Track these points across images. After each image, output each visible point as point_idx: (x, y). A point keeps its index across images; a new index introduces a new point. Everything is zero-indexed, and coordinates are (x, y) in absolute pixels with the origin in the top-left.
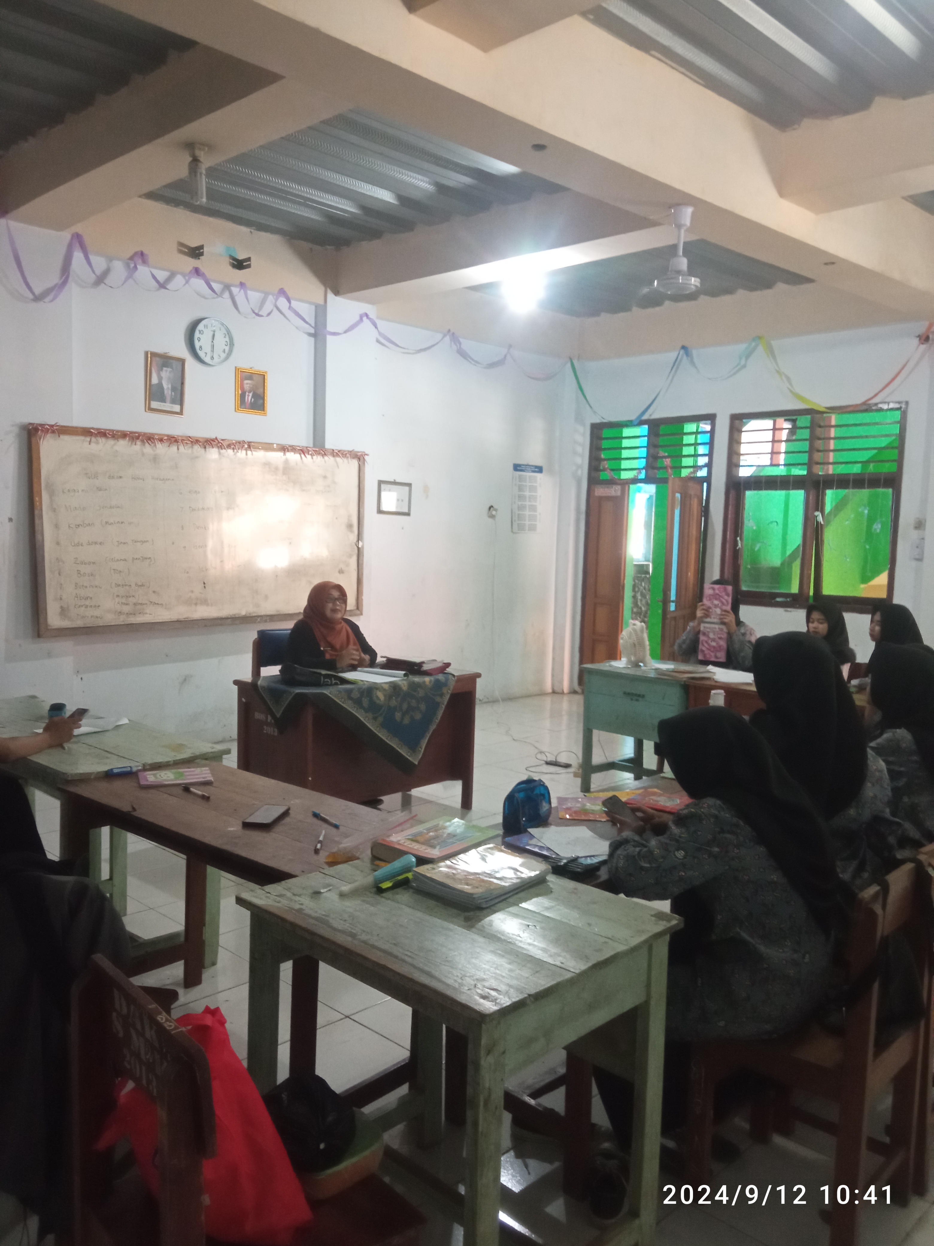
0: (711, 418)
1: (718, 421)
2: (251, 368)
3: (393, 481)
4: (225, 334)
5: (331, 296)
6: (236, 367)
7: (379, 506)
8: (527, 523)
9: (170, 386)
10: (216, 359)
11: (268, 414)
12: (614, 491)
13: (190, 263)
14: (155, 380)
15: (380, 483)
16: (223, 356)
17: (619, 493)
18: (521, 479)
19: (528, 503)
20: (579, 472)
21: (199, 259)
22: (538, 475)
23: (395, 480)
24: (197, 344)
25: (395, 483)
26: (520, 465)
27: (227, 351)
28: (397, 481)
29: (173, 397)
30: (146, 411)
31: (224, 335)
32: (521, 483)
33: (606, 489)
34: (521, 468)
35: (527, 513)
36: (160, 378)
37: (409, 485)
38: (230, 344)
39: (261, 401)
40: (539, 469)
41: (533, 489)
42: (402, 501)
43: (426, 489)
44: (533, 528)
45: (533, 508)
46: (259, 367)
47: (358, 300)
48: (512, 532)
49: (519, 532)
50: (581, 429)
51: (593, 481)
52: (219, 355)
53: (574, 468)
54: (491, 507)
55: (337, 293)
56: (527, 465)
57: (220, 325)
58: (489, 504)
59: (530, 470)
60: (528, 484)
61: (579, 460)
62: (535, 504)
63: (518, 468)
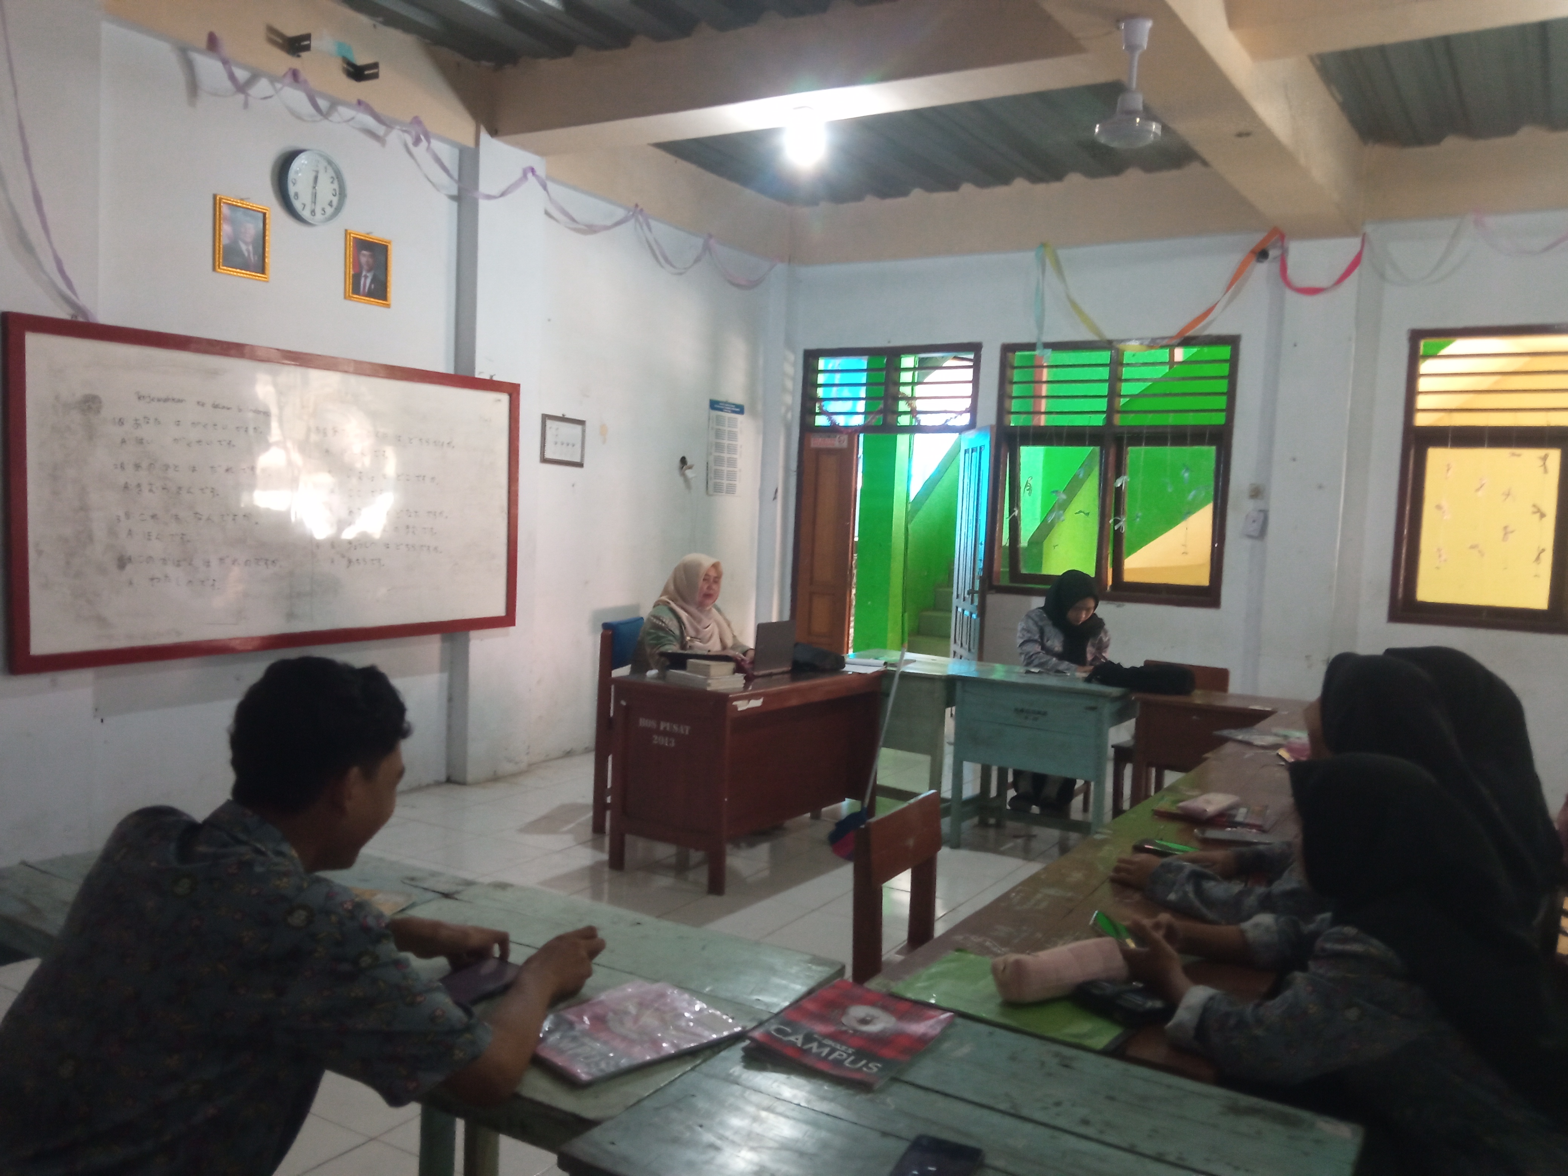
2: (368, 234)
3: (561, 416)
4: (332, 177)
5: (485, 136)
6: (346, 231)
7: (544, 452)
8: (725, 482)
10: (319, 215)
12: (839, 442)
13: (283, 61)
15: (545, 418)
16: (329, 211)
17: (845, 445)
18: (719, 421)
20: (789, 416)
21: (299, 56)
22: (739, 417)
23: (563, 415)
24: (292, 190)
25: (563, 419)
26: (717, 402)
27: (335, 203)
28: (566, 416)
31: (331, 180)
32: (718, 427)
33: (827, 439)
34: (719, 407)
35: (725, 469)
37: (581, 423)
38: (340, 194)
40: (739, 409)
41: (733, 436)
43: (604, 430)
44: (731, 490)
45: (732, 463)
46: (378, 234)
47: (523, 147)
48: (707, 493)
49: (715, 493)
50: (791, 357)
51: (807, 428)
52: (323, 210)
53: (783, 410)
54: (683, 461)
55: (494, 132)
56: (726, 403)
57: (325, 164)
58: (681, 457)
59: (729, 410)
60: (727, 429)
61: (788, 399)
62: (735, 456)
63: (716, 406)
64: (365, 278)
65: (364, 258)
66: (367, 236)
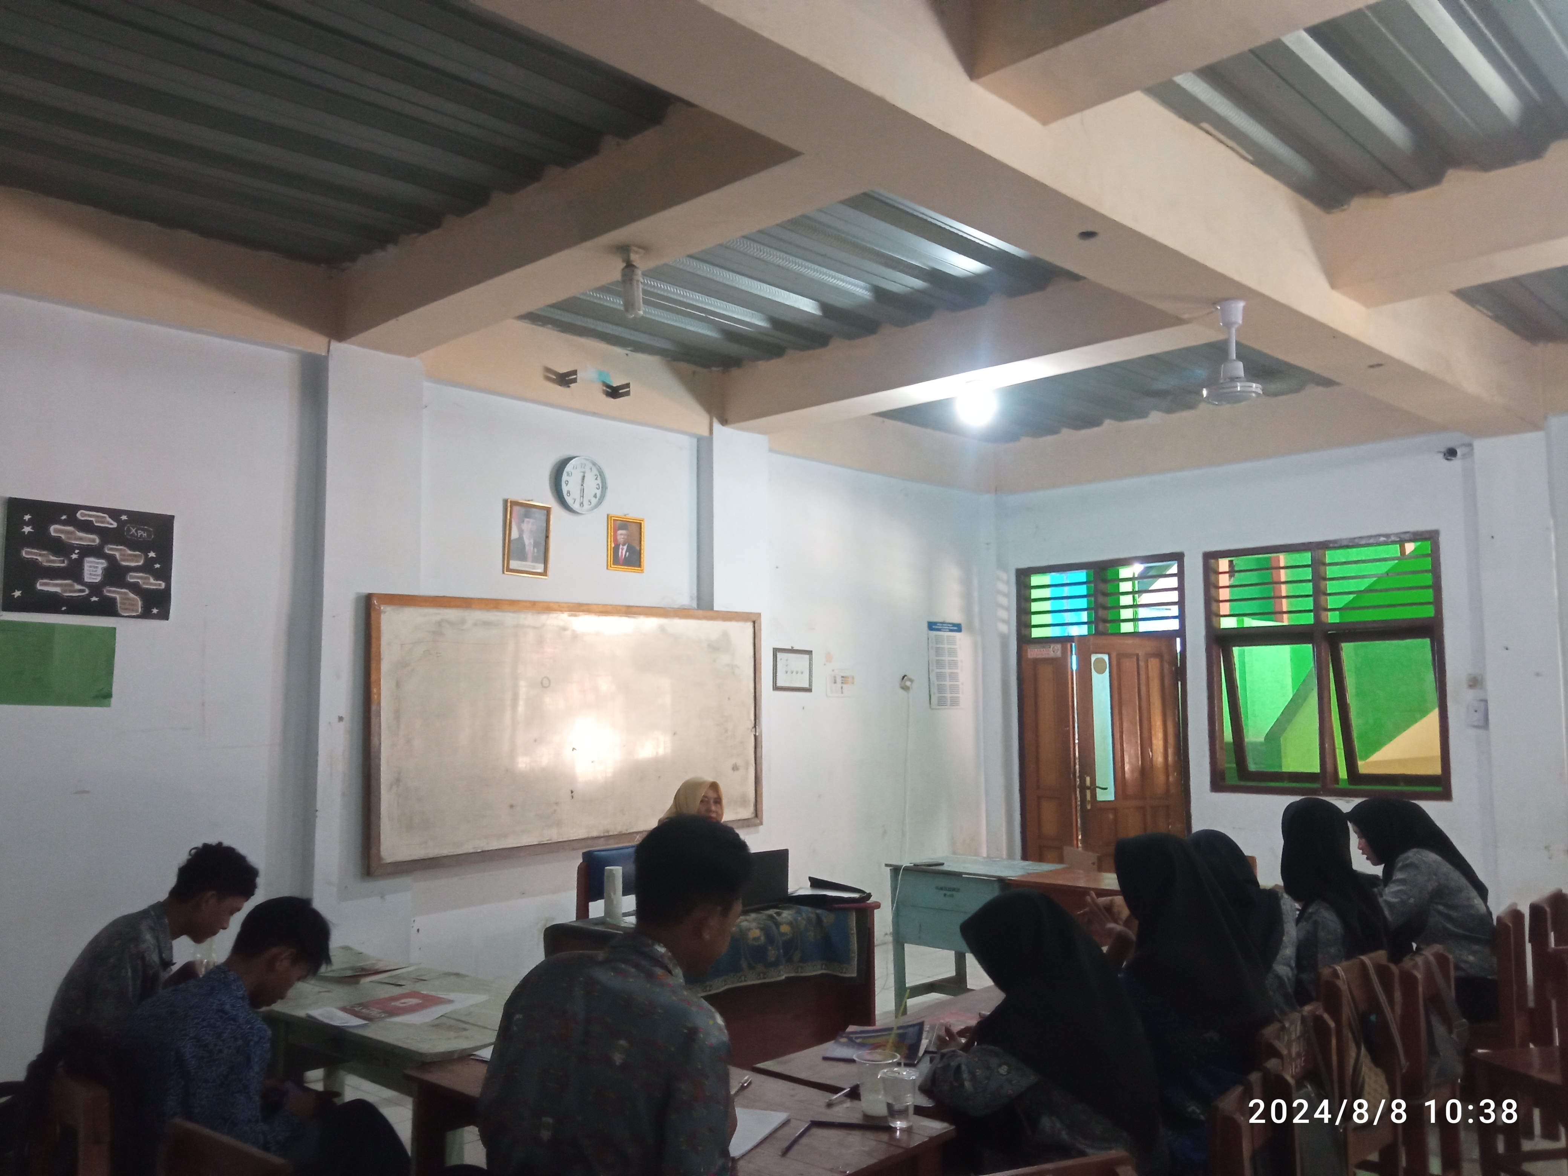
0: (1177, 557)
1: (1187, 561)
2: (625, 515)
3: (791, 648)
4: (596, 475)
5: (717, 426)
6: (608, 515)
7: (776, 681)
8: (948, 695)
9: (532, 541)
10: (586, 506)
11: (645, 571)
12: (1053, 651)
13: (559, 392)
14: (515, 534)
15: (776, 651)
16: (594, 501)
17: (1059, 654)
18: (938, 640)
20: (1006, 629)
21: (569, 387)
22: (957, 635)
23: (792, 647)
24: (565, 489)
25: (792, 651)
26: (935, 623)
27: (598, 496)
28: (795, 648)
29: (535, 554)
31: (595, 477)
32: (938, 646)
33: (1040, 650)
34: (937, 627)
35: (947, 683)
36: (521, 531)
37: (809, 653)
38: (602, 487)
39: (637, 556)
40: (957, 628)
41: (953, 652)
43: (829, 658)
44: (955, 702)
45: (954, 677)
46: (634, 514)
47: (749, 430)
48: (931, 708)
49: (939, 707)
50: (1004, 576)
51: (1024, 639)
52: (590, 501)
53: (1000, 624)
54: (905, 679)
55: (724, 422)
56: (944, 623)
57: (591, 465)
58: (902, 673)
59: (948, 629)
60: (946, 646)
61: (1004, 614)
62: (955, 671)
63: (934, 627)
64: (623, 551)
65: (622, 534)
66: (625, 517)
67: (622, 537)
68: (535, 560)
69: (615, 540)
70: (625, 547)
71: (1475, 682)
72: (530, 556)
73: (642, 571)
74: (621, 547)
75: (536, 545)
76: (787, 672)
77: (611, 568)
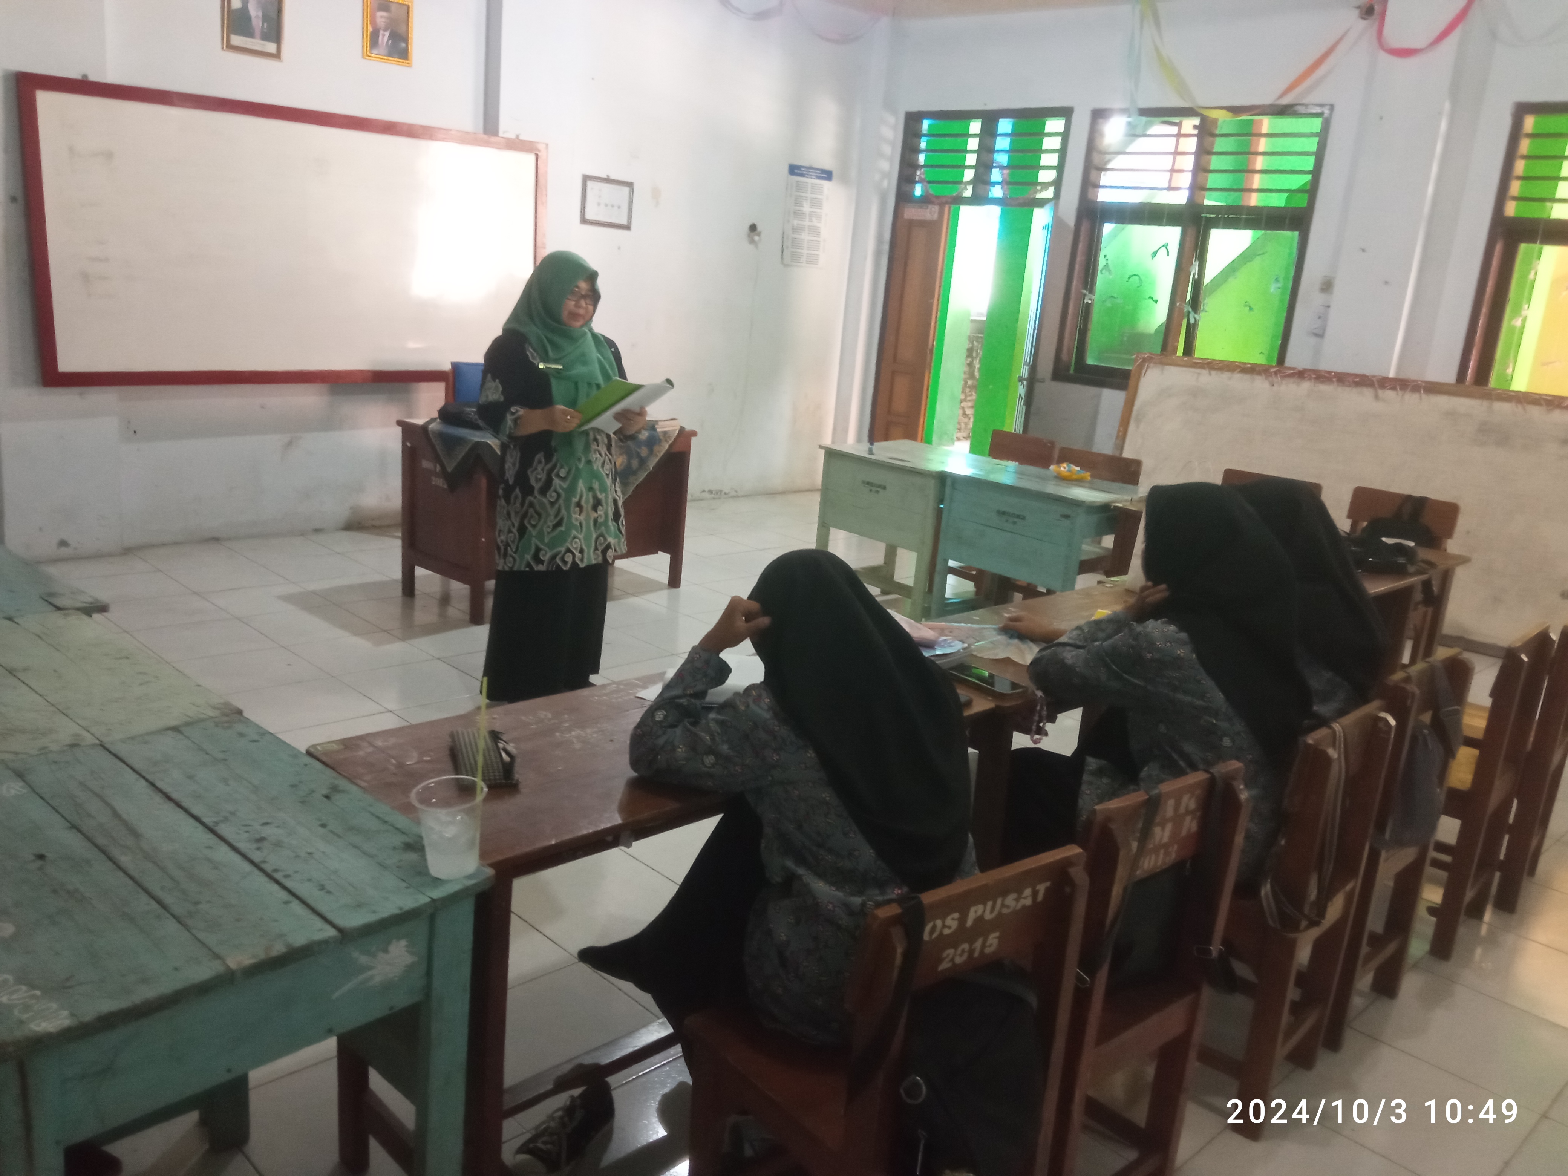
0: (1066, 113)
1: (1075, 118)
3: (606, 177)
7: (584, 214)
8: (805, 252)
9: (260, 14)
12: (930, 213)
14: (236, 3)
15: (586, 178)
17: (935, 217)
18: (799, 187)
19: (807, 223)
20: (885, 183)
22: (826, 184)
23: (608, 176)
25: (608, 180)
26: (799, 167)
28: (612, 177)
29: (265, 31)
30: (223, 48)
32: (798, 194)
33: (919, 210)
34: (800, 172)
35: (805, 236)
36: (245, 1)
37: (630, 185)
39: (403, 45)
40: (827, 175)
41: (816, 203)
42: (619, 207)
43: (656, 193)
44: (813, 260)
45: (815, 231)
48: (782, 263)
49: (792, 264)
50: (892, 120)
51: (903, 197)
53: (877, 177)
54: (753, 228)
56: (811, 168)
58: (750, 223)
59: (814, 176)
60: (809, 195)
61: (885, 165)
62: (818, 225)
63: (796, 171)
64: (384, 38)
65: (381, 17)
67: (383, 20)
68: (265, 37)
69: (373, 22)
70: (387, 34)
71: (1327, 286)
72: (258, 32)
73: (410, 65)
74: (381, 32)
75: (265, 18)
76: (599, 204)
77: (367, 58)
